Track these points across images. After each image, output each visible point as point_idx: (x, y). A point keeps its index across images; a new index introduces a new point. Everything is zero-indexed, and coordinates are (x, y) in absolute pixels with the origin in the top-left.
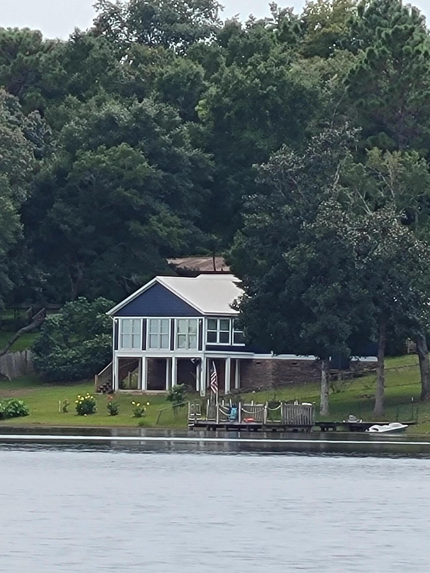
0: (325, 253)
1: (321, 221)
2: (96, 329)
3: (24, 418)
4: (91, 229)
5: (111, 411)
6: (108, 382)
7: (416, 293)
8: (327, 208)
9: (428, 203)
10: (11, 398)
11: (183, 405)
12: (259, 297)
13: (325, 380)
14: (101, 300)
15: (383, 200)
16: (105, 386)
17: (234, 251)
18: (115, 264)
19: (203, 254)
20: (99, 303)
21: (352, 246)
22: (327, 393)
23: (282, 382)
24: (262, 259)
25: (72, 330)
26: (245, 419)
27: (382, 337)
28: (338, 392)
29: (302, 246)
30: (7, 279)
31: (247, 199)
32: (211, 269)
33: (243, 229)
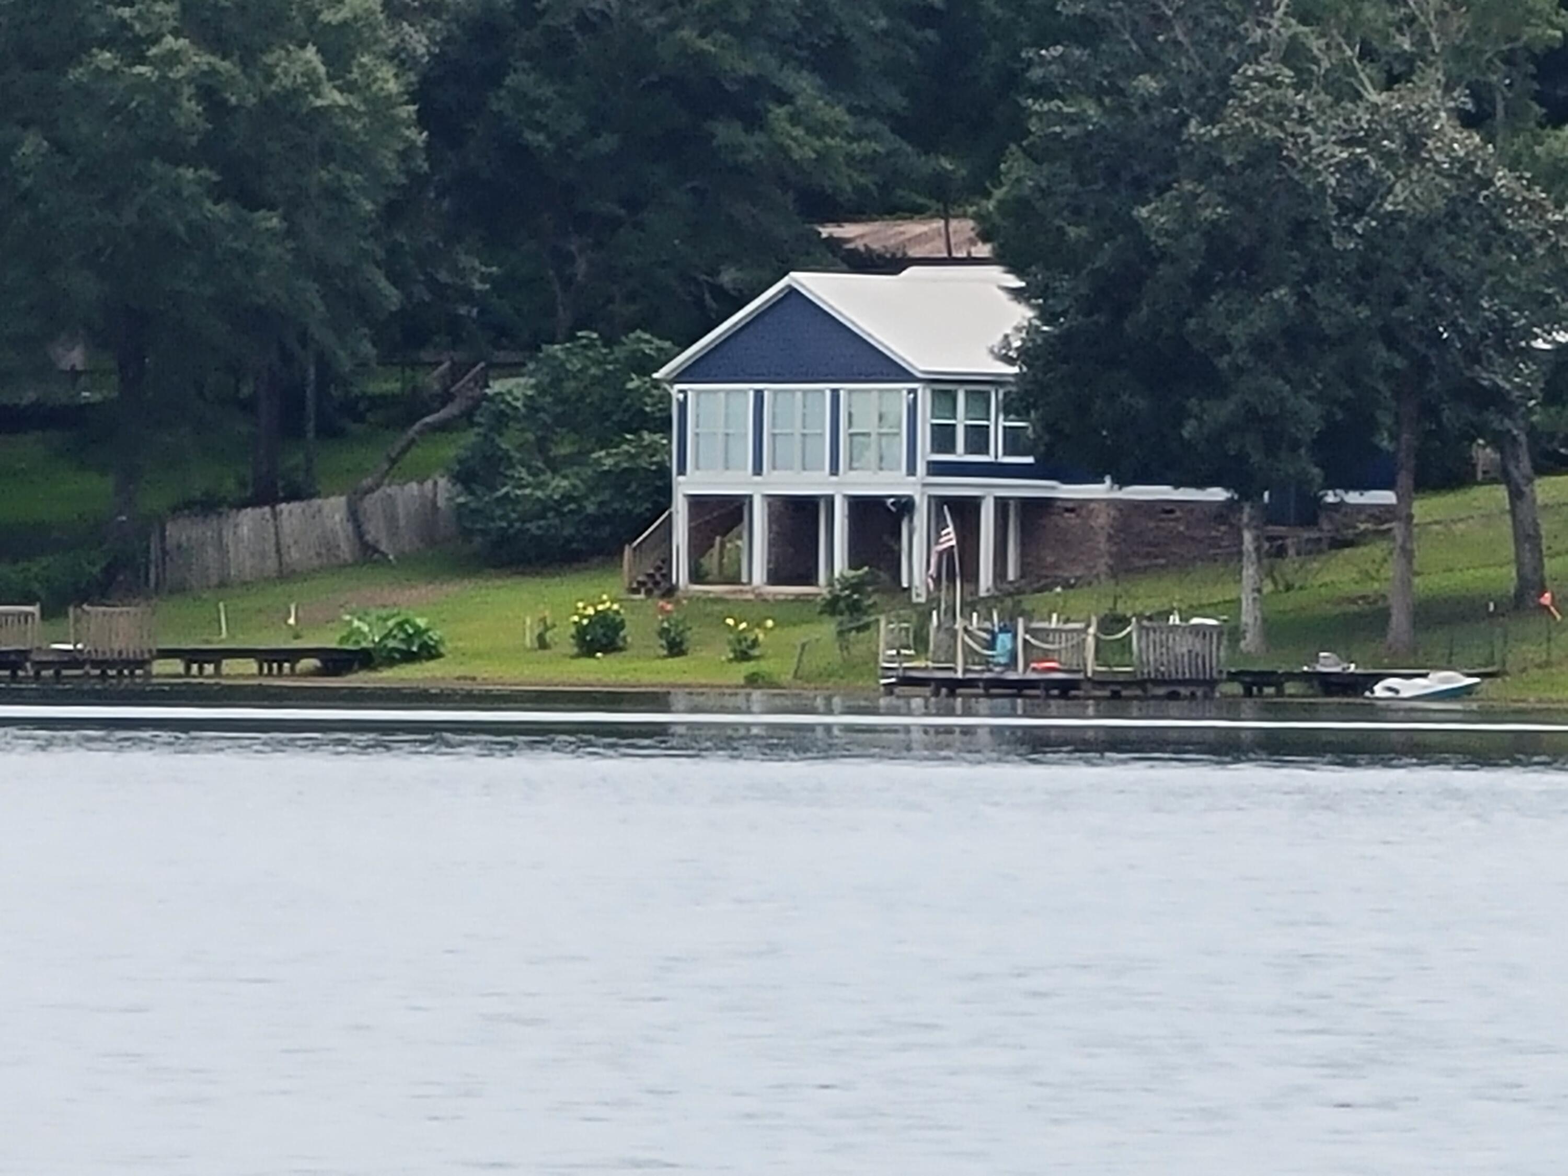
0: (1250, 207)
1: (1237, 119)
2: (626, 418)
3: (431, 664)
4: (607, 143)
5: (668, 643)
6: (659, 563)
7: (1500, 313)
8: (1256, 84)
9: (1532, 69)
10: (395, 611)
11: (866, 627)
12: (1071, 327)
13: (1254, 556)
14: (639, 340)
15: (1409, 60)
16: (651, 576)
17: (1001, 202)
18: (676, 242)
19: (915, 212)
20: (635, 346)
21: (1322, 187)
22: (1259, 591)
23: (1138, 562)
24: (1077, 225)
25: (559, 420)
26: (1033, 665)
27: (1405, 436)
28: (1289, 588)
29: (1188, 186)
30: (383, 283)
31: (1036, 59)
32: (940, 252)
33: (1025, 143)
